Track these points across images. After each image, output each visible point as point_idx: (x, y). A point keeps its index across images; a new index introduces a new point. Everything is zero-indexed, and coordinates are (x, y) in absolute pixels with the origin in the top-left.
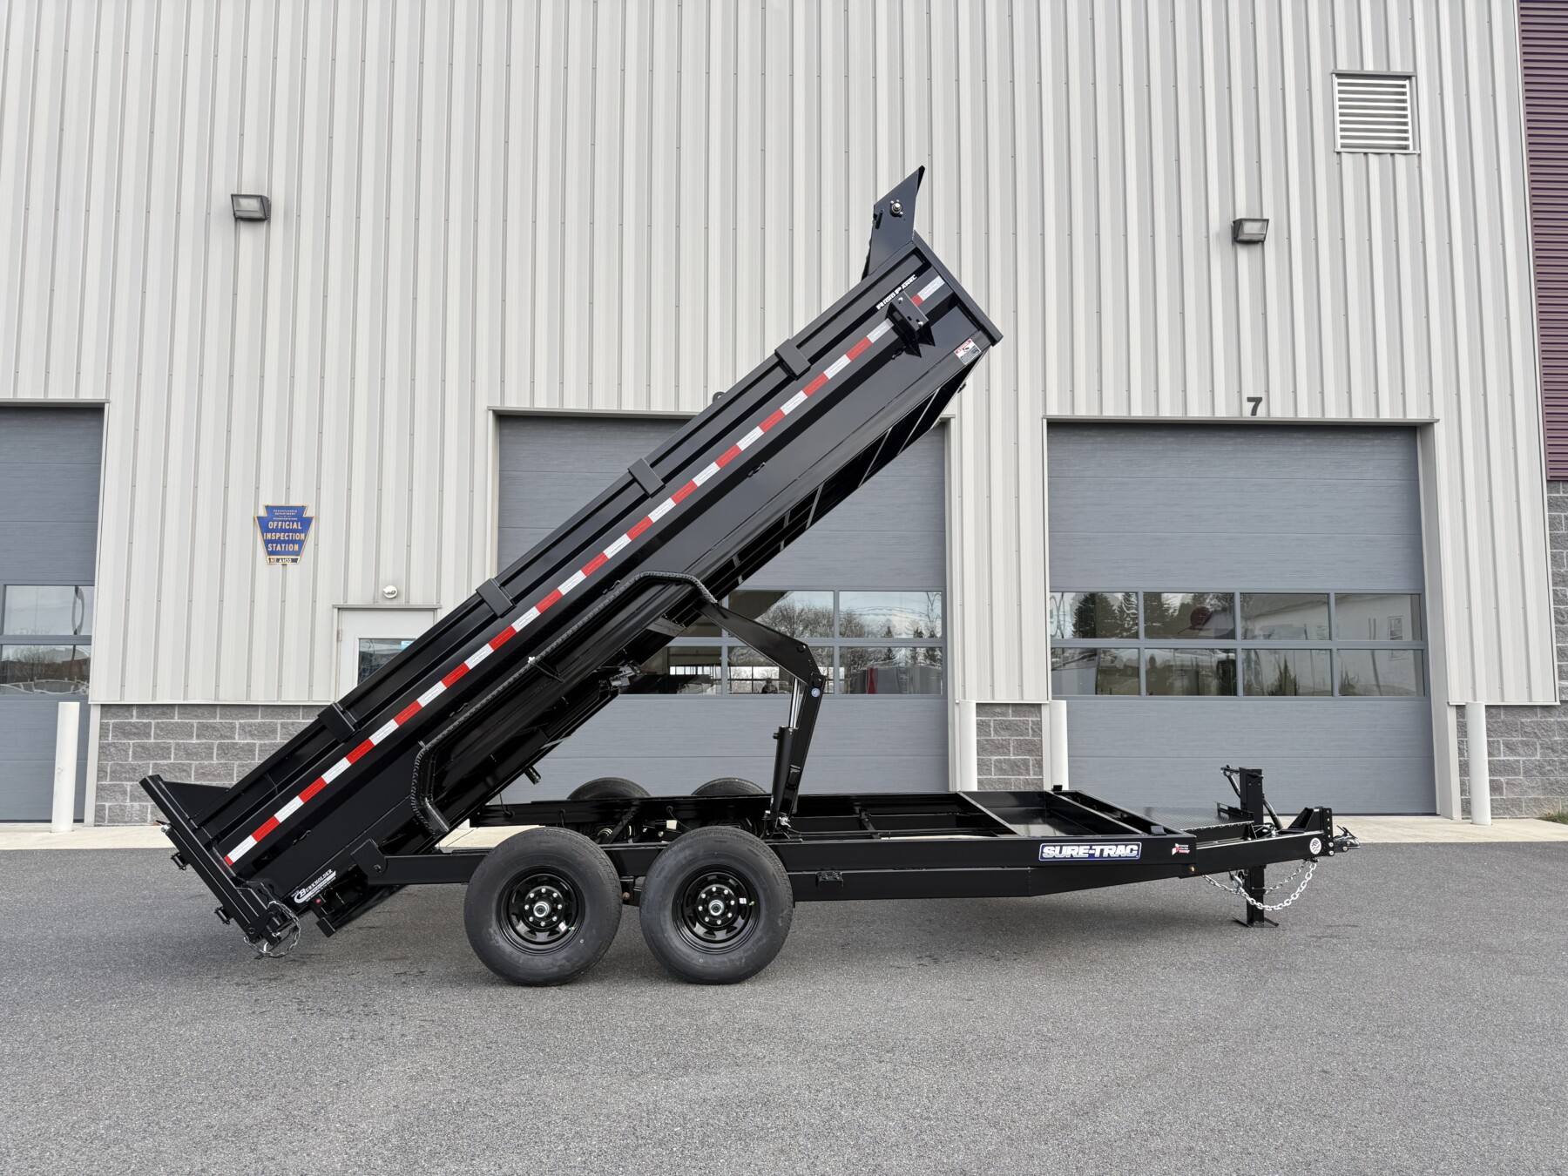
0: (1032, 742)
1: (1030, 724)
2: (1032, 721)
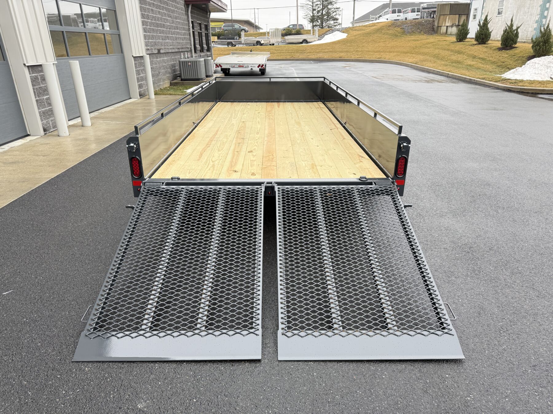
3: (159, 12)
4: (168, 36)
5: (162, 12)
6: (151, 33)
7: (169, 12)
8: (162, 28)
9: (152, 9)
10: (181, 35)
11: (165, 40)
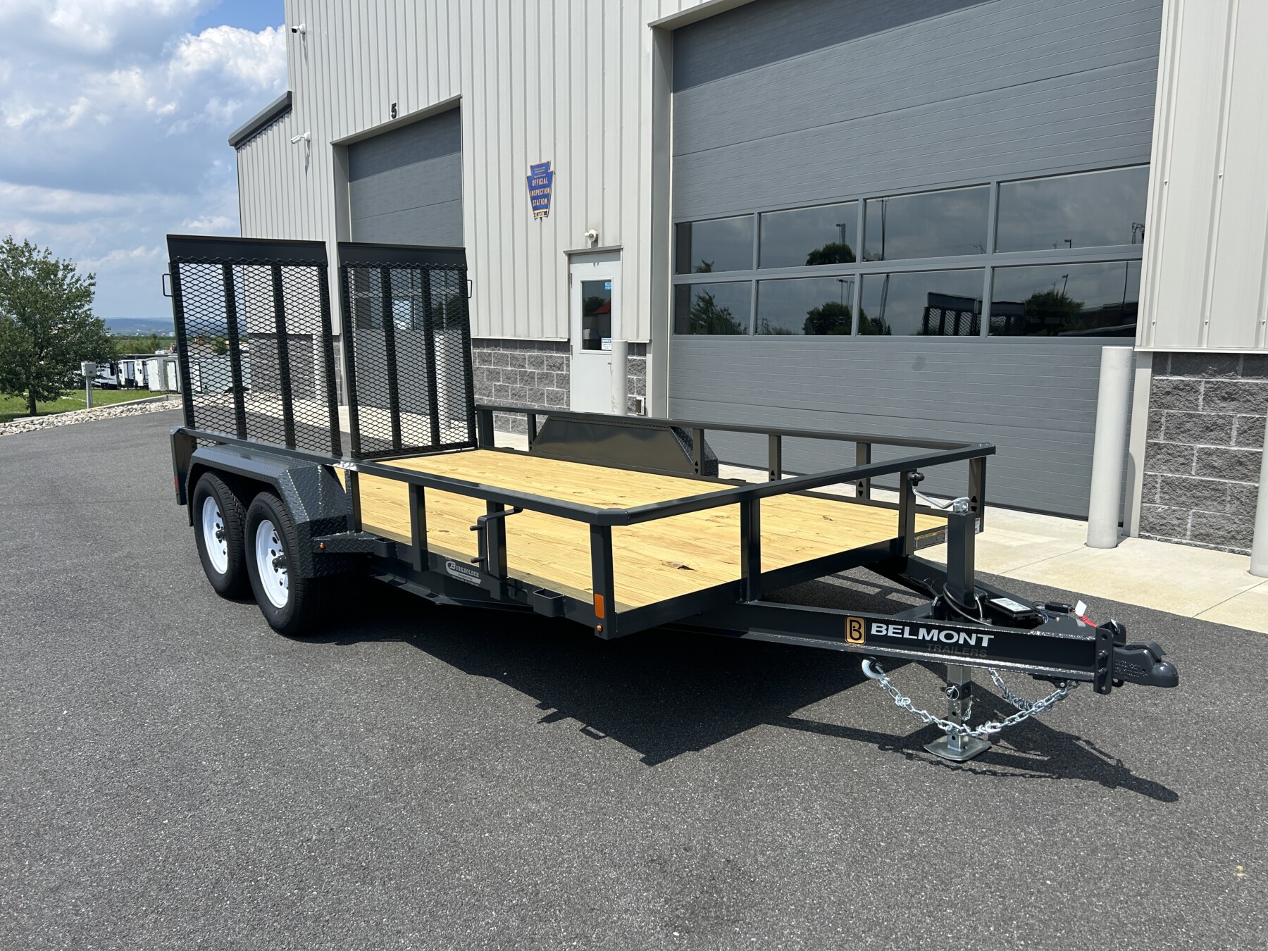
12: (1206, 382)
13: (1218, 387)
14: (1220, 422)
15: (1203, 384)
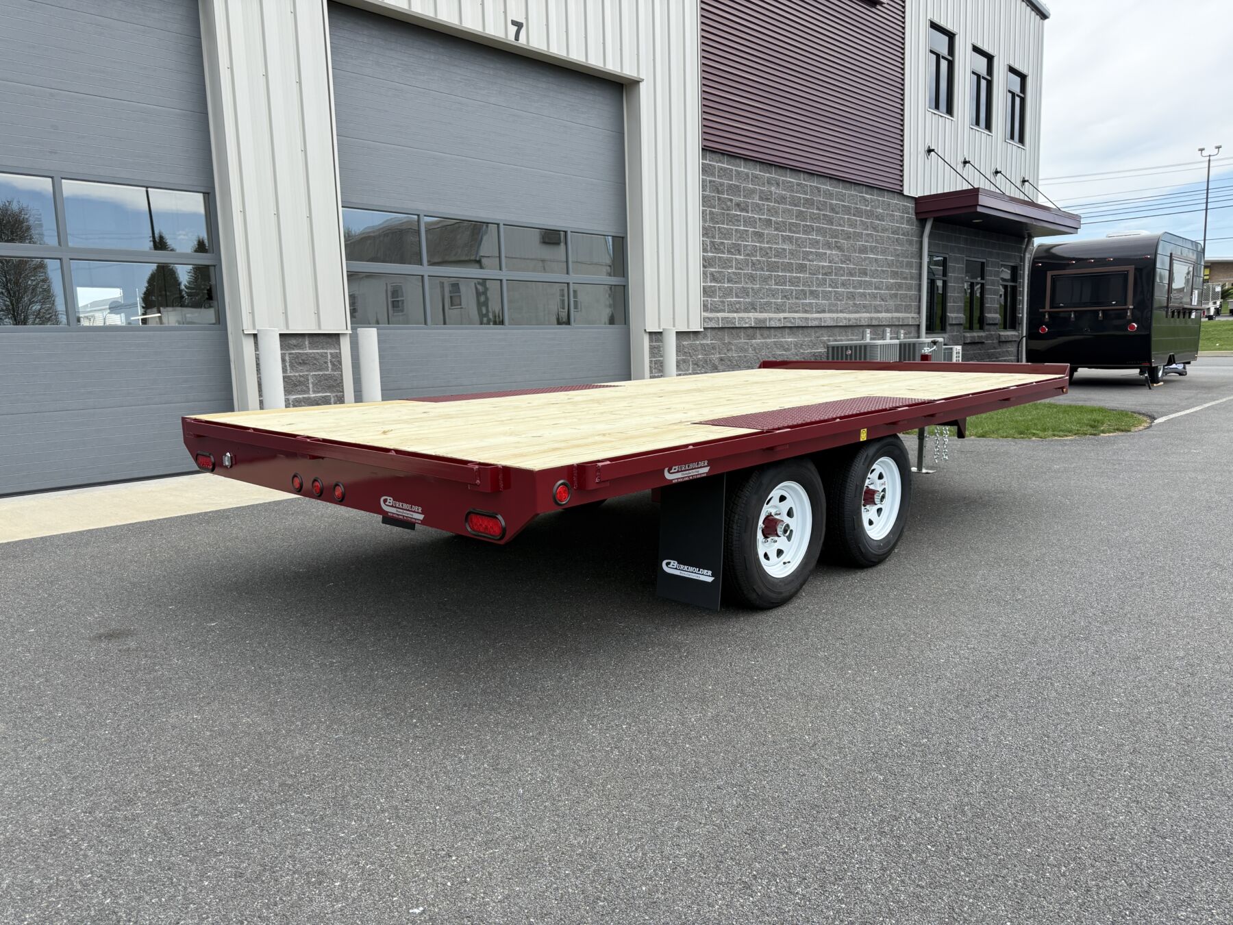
0: (330, 377)
1: (329, 356)
2: (331, 354)
3: (790, 238)
4: (812, 292)
5: (797, 239)
6: (736, 282)
7: (836, 237)
8: (789, 271)
9: (755, 233)
10: (876, 289)
11: (797, 298)
12: (290, 354)
13: (298, 356)
14: (302, 379)
15: (287, 355)
